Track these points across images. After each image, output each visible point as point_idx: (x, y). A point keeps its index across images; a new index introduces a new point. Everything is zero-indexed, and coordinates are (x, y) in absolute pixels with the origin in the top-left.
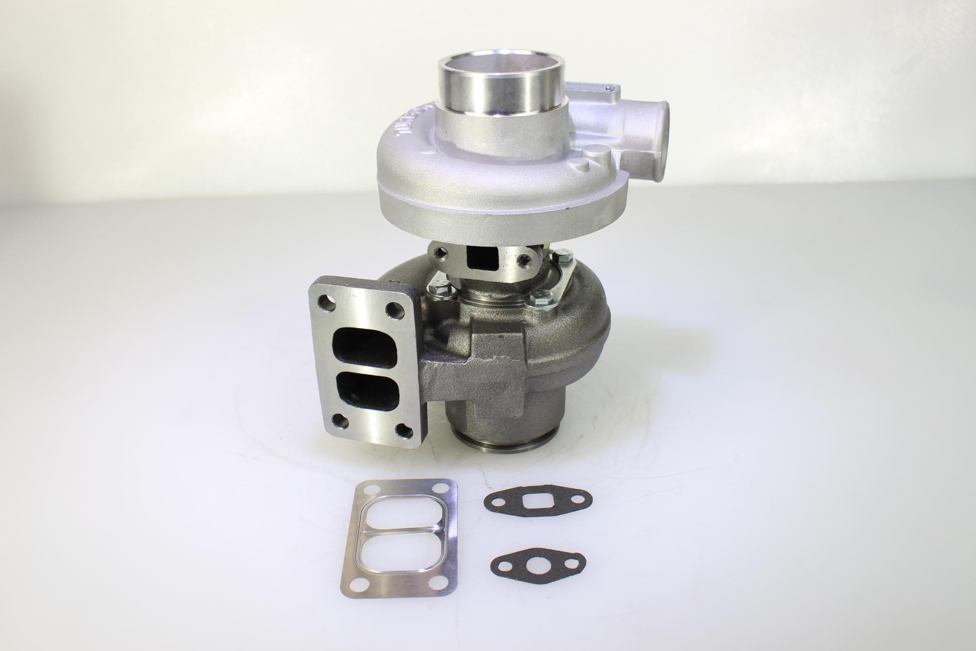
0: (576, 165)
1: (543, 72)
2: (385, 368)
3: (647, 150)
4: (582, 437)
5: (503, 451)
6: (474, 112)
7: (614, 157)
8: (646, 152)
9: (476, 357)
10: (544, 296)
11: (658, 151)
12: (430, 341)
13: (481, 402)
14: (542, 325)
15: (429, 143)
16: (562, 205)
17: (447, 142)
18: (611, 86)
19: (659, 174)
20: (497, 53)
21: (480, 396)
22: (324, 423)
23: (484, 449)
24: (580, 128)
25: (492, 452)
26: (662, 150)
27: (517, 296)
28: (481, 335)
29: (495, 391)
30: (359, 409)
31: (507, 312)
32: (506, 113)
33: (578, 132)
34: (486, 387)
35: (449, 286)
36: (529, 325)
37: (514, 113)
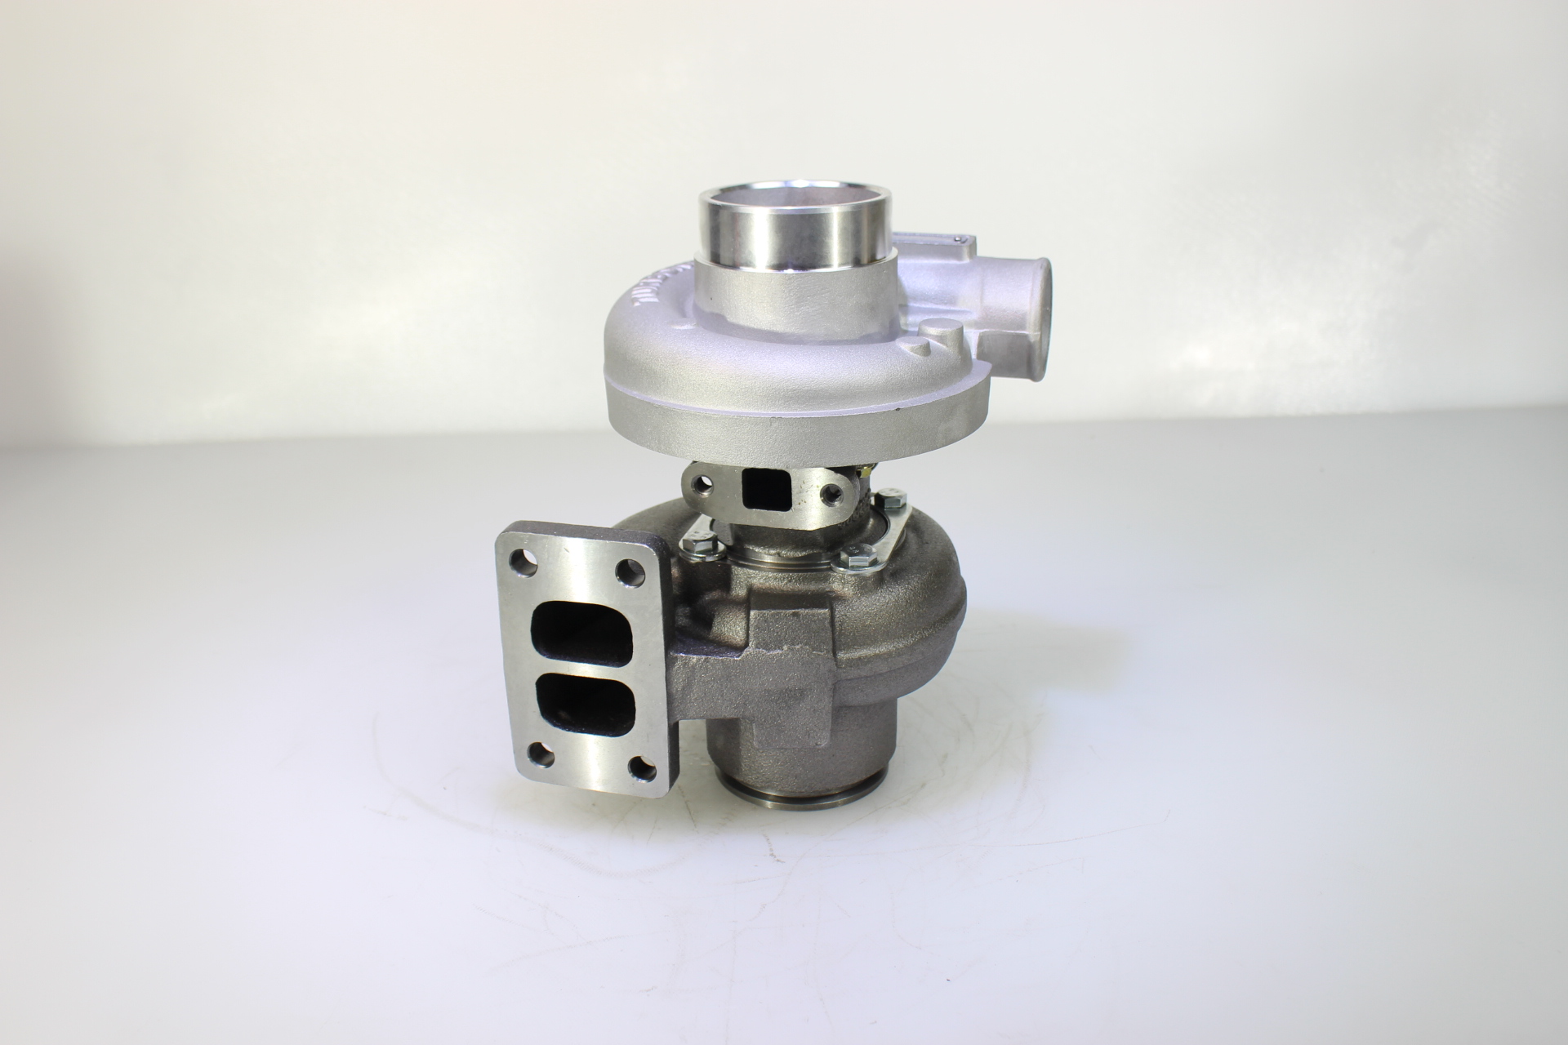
0: (910, 345)
1: (860, 207)
2: (613, 666)
3: (1018, 329)
4: (923, 786)
5: (799, 805)
6: (754, 266)
7: (969, 340)
8: (1018, 332)
9: (757, 647)
10: (862, 552)
11: (1035, 331)
12: (684, 627)
13: (765, 721)
14: (859, 598)
15: (683, 314)
16: (889, 405)
17: (712, 314)
18: (961, 237)
19: (1038, 367)
20: (788, 185)
21: (763, 710)
22: (516, 759)
23: (769, 804)
24: (915, 299)
25: (781, 809)
26: (1041, 329)
27: (820, 554)
28: (765, 611)
29: (786, 702)
30: (571, 734)
31: (805, 579)
32: (802, 267)
33: (912, 304)
34: (772, 695)
35: (715, 540)
36: (839, 598)
37: (815, 268)
